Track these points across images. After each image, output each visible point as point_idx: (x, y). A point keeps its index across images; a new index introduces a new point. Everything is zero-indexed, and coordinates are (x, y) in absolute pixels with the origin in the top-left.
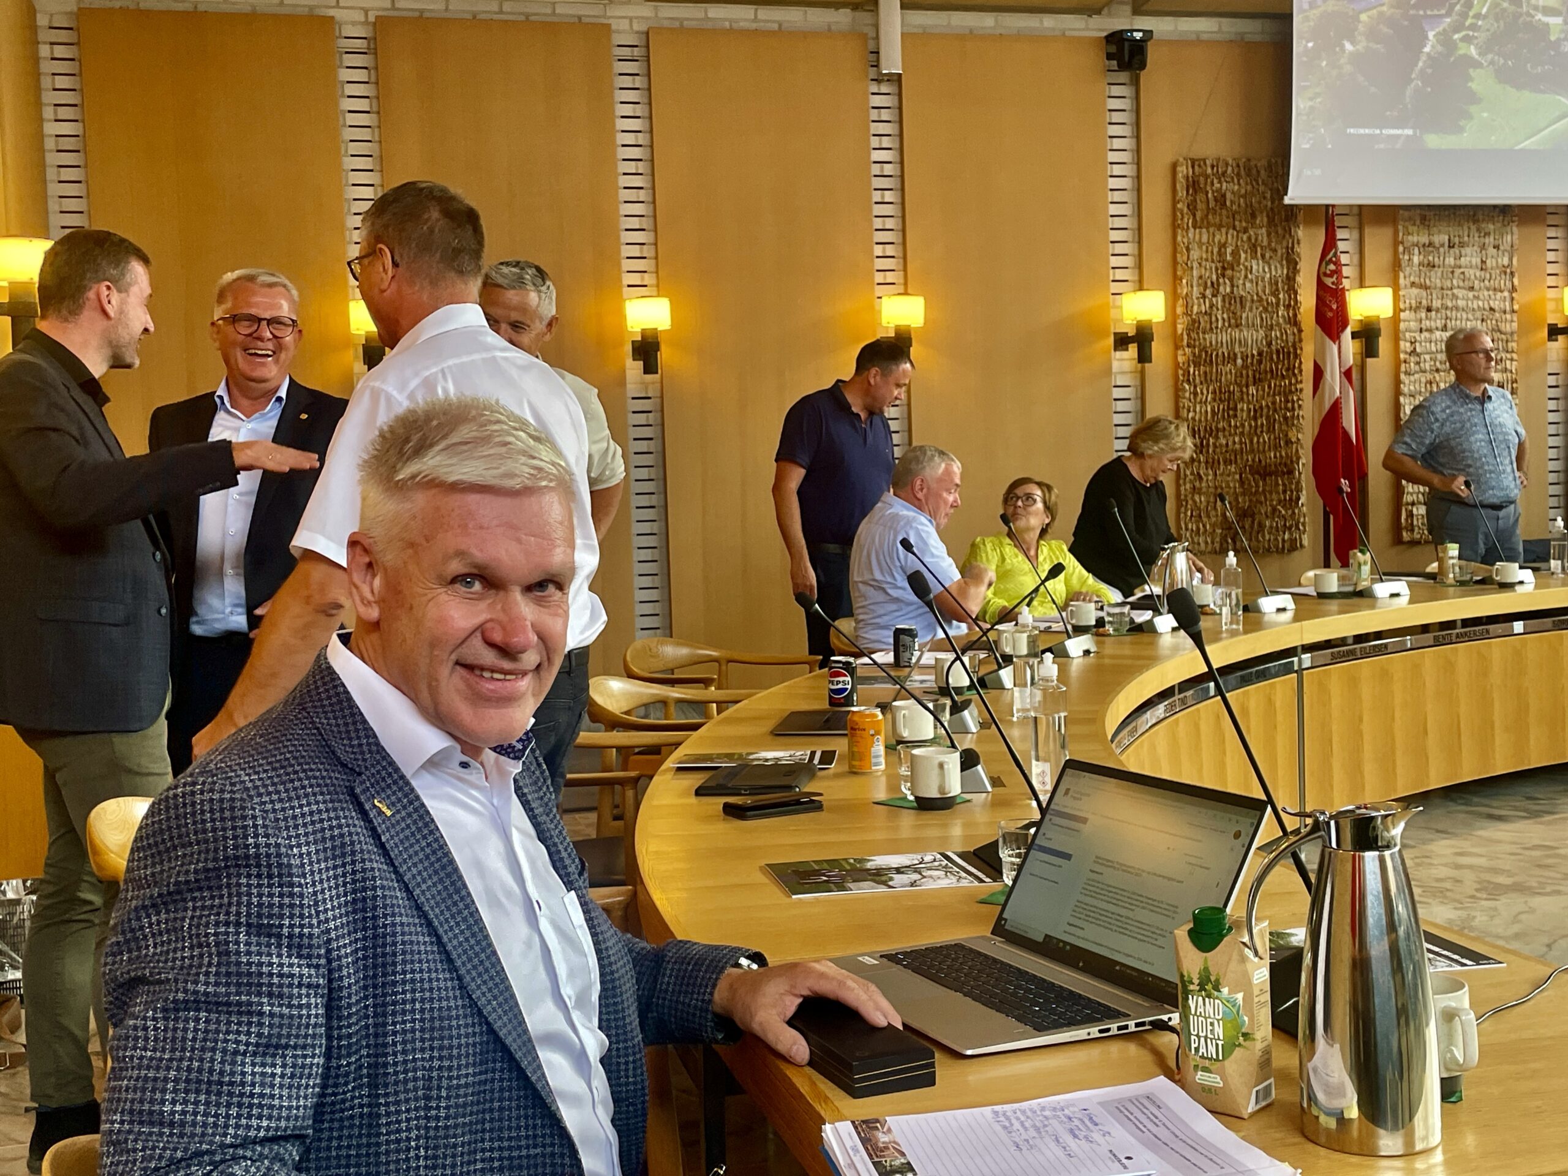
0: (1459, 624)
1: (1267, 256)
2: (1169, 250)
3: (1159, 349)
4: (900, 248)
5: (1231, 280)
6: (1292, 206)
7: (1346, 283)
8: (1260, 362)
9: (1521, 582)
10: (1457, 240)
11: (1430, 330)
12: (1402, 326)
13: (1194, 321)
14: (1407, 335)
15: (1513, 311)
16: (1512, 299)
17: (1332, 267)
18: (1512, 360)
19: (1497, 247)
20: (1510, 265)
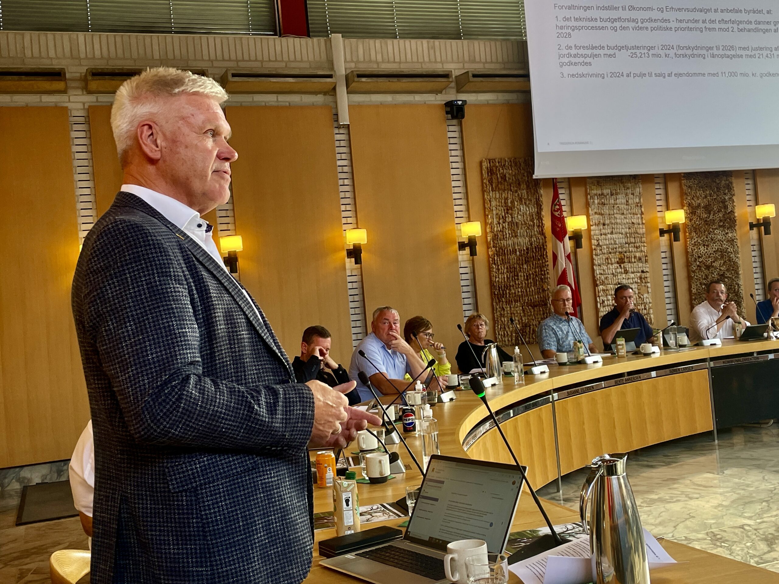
0: (626, 374)
1: (527, 203)
2: (481, 202)
3: (480, 248)
4: (353, 206)
5: (511, 215)
6: (537, 179)
7: (565, 214)
8: (528, 253)
9: (654, 353)
10: (614, 192)
11: (605, 234)
12: (592, 233)
13: (495, 235)
14: (595, 237)
15: (643, 224)
16: (642, 218)
17: (557, 207)
18: (644, 246)
19: (633, 194)
20: (640, 202)
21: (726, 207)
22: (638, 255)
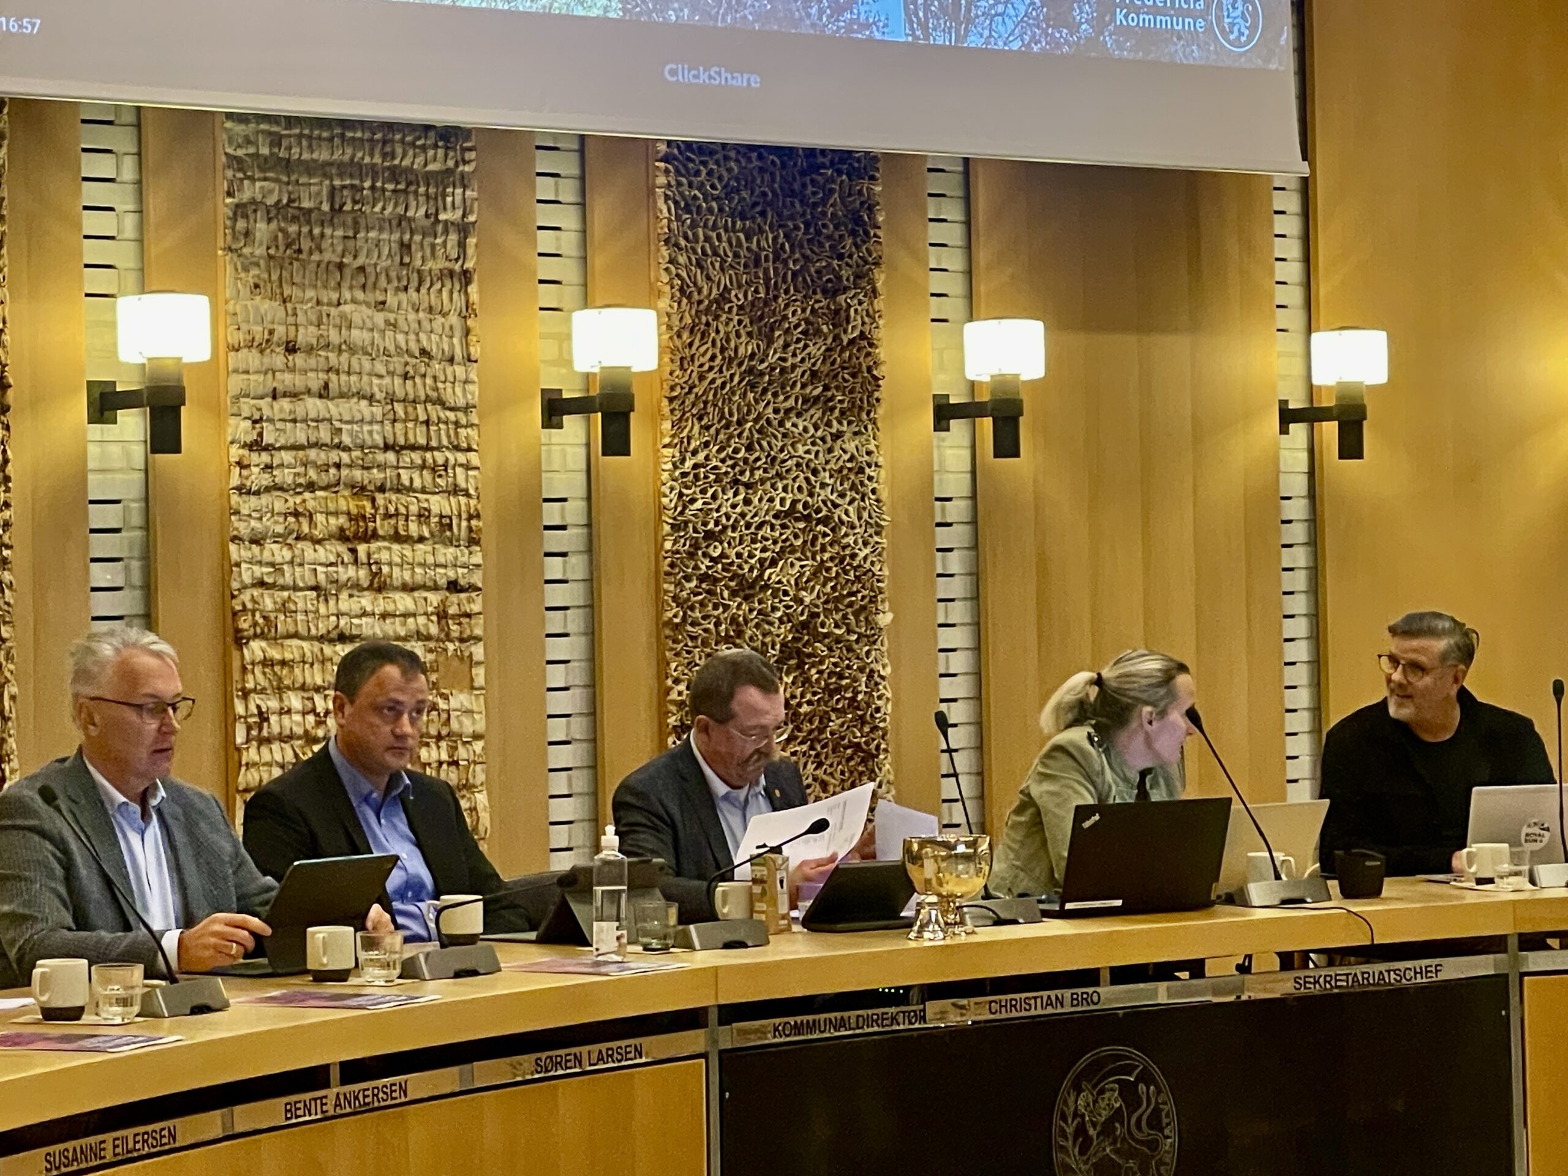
15: (470, 360)
16: (467, 332)
18: (468, 467)
20: (461, 258)
21: (839, 318)
22: (438, 504)
